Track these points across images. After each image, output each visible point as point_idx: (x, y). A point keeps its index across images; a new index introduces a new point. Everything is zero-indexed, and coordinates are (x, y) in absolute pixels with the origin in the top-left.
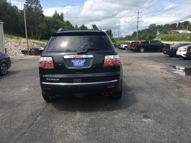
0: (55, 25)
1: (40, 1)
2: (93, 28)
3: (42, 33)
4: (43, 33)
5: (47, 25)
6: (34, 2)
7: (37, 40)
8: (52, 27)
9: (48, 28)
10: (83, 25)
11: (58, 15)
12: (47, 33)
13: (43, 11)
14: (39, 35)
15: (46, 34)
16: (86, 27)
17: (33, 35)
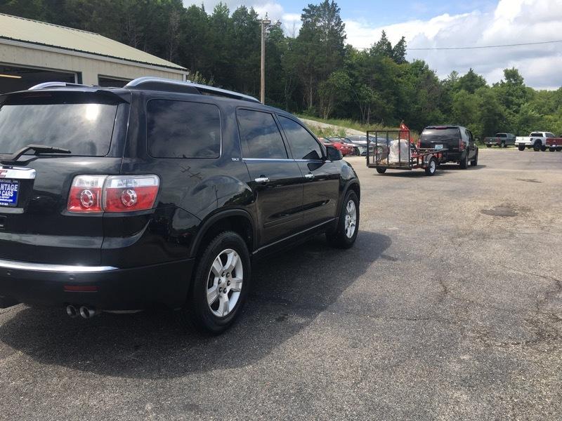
0: (375, 76)
1: (339, 9)
2: (505, 81)
3: (336, 101)
4: (338, 101)
5: (351, 75)
6: (324, 14)
7: (321, 120)
8: (366, 81)
9: (353, 84)
10: (471, 72)
11: (389, 44)
12: (348, 99)
13: (345, 37)
14: (326, 105)
15: (346, 104)
16: (480, 78)
17: (313, 104)
